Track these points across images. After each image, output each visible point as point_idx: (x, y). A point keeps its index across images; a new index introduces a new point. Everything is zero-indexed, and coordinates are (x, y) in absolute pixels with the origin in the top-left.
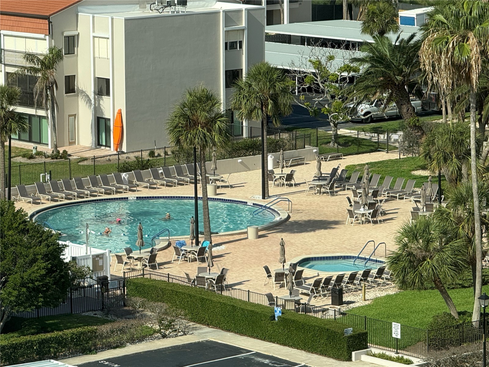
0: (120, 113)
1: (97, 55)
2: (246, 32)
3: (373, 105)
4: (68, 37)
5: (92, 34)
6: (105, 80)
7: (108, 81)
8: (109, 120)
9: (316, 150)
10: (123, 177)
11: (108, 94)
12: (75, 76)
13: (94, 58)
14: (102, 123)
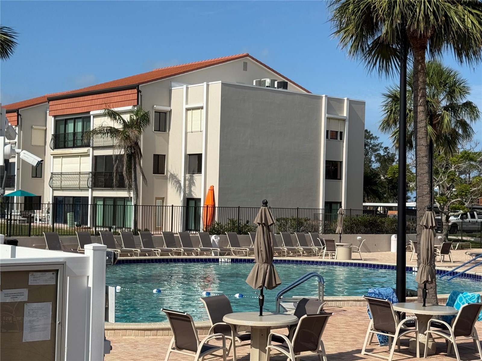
0: (212, 189)
1: (189, 130)
2: (347, 123)
3: (459, 218)
4: (160, 113)
5: (185, 106)
6: (197, 156)
7: (200, 156)
8: (200, 199)
9: (441, 237)
10: (212, 240)
11: (199, 171)
12: (165, 155)
13: (186, 133)
14: (192, 204)
